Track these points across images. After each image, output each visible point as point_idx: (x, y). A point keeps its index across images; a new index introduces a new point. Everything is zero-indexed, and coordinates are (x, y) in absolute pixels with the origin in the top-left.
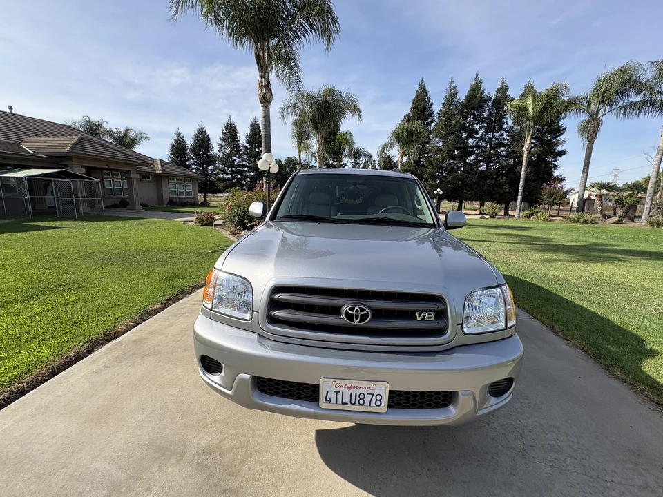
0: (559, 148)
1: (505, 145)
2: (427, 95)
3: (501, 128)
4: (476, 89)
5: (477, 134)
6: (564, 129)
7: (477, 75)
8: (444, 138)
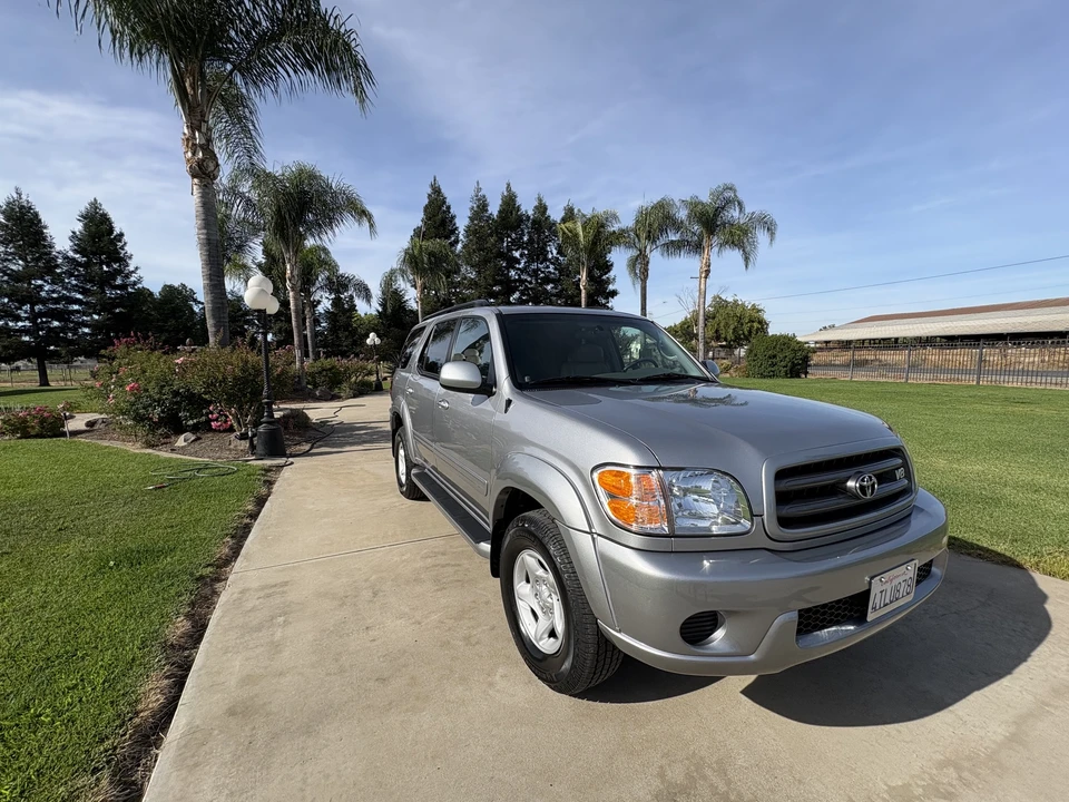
0: (611, 287)
1: (553, 281)
2: (445, 202)
3: (546, 259)
4: (510, 202)
5: (519, 263)
6: (612, 265)
7: (509, 185)
8: (478, 267)
